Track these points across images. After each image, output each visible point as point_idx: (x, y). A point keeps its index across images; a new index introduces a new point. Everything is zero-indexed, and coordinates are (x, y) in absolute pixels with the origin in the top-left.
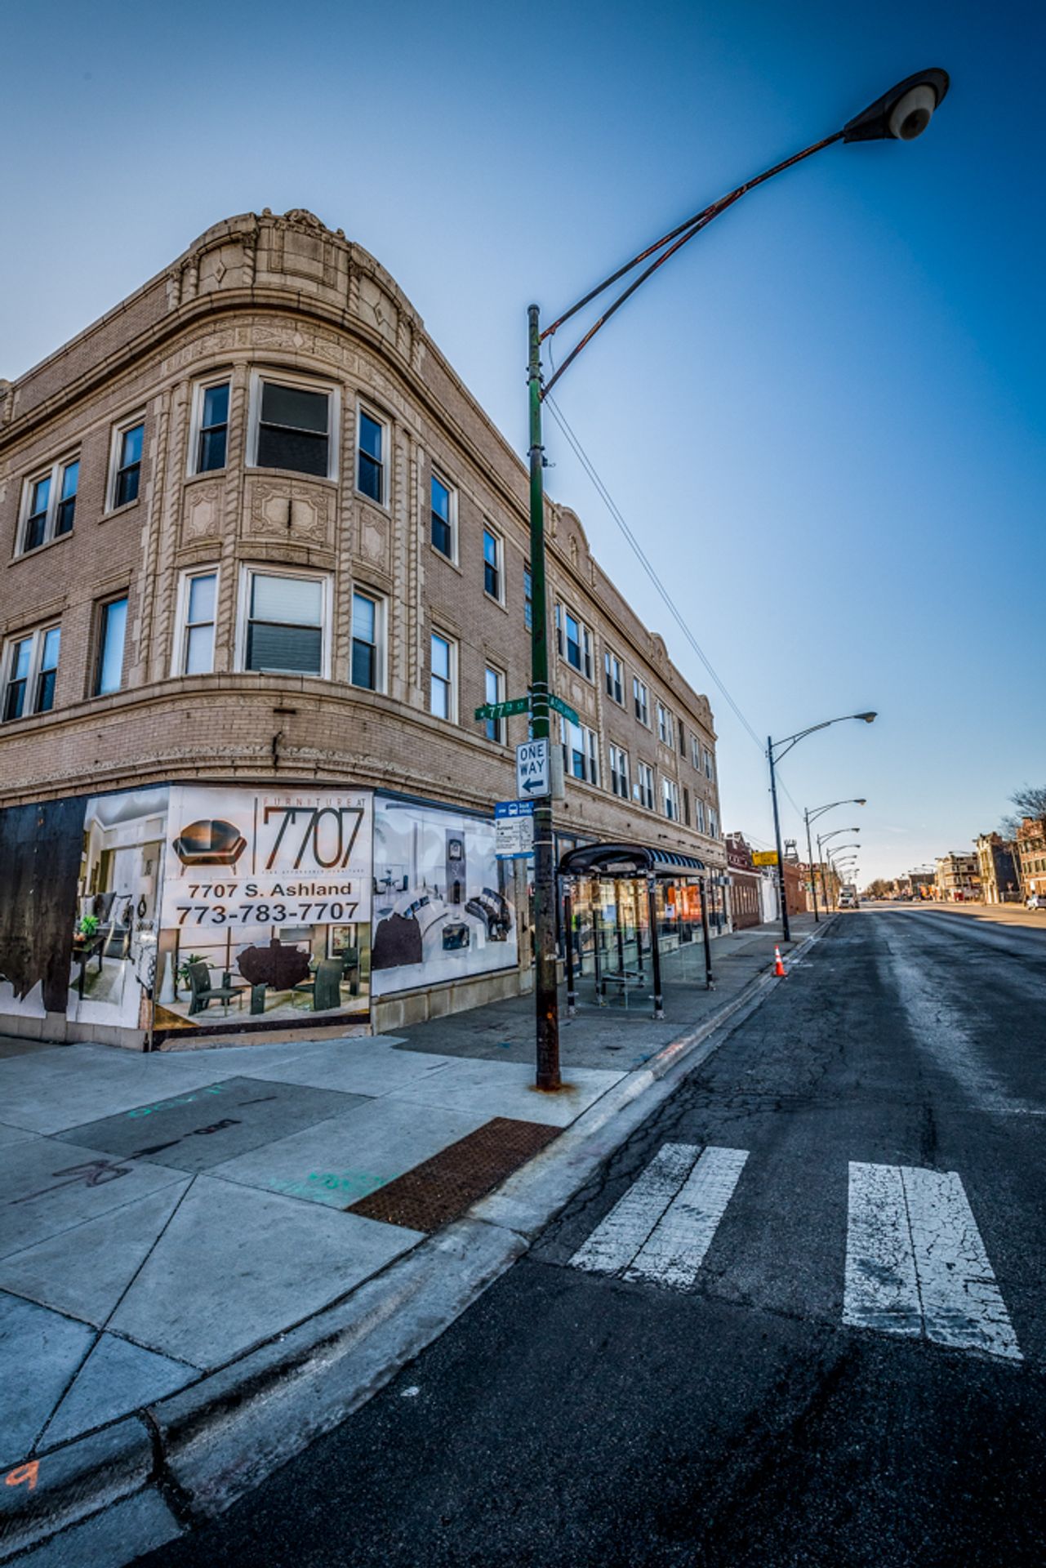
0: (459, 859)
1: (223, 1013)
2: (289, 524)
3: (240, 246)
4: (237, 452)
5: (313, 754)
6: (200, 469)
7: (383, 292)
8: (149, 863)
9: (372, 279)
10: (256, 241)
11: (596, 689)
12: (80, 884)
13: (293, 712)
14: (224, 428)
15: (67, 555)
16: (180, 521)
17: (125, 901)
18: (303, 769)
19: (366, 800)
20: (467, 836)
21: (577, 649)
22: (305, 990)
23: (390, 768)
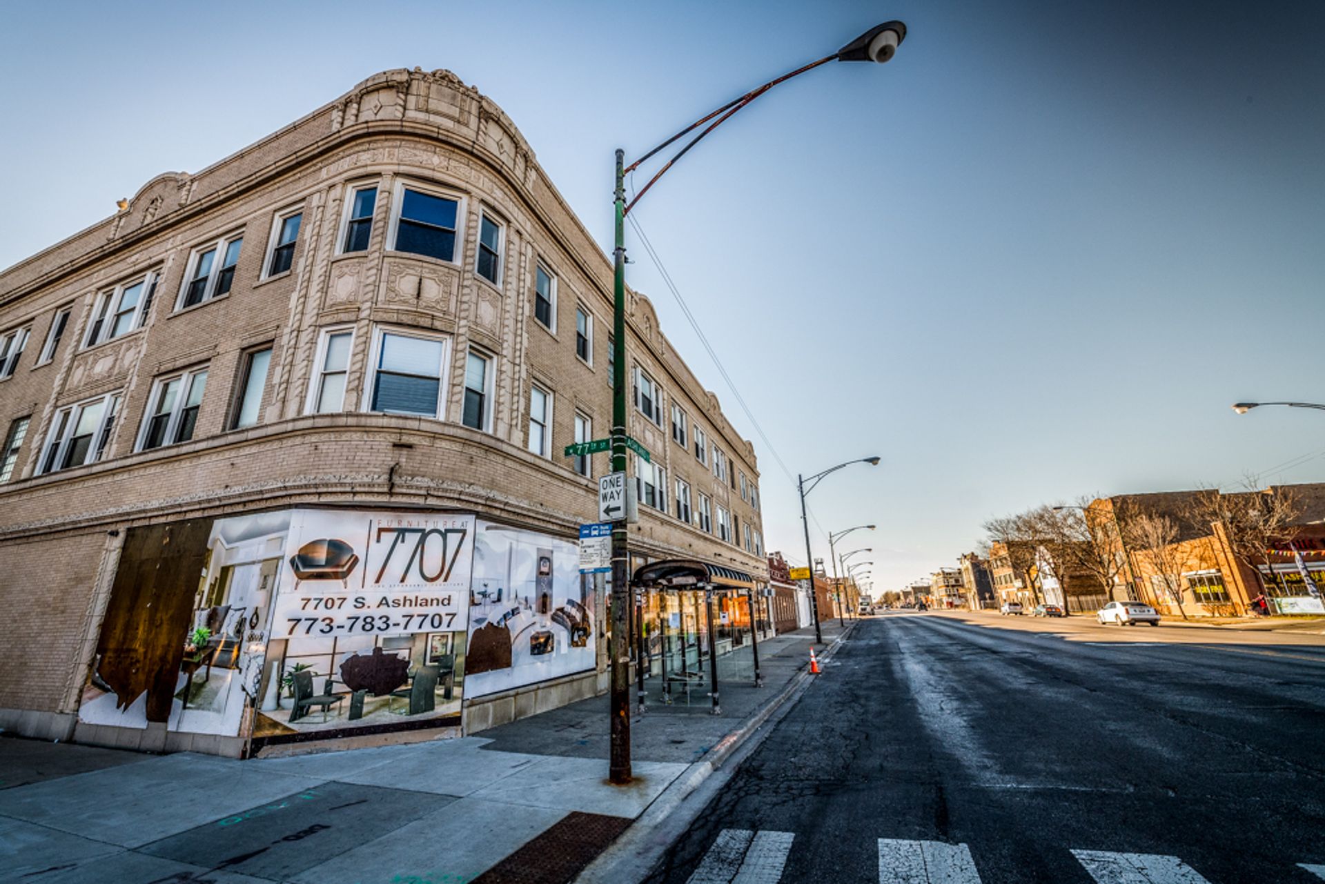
0: (548, 574)
1: (322, 719)
2: (419, 295)
3: (394, 90)
4: (379, 239)
5: (426, 482)
6: (347, 250)
7: (505, 131)
8: (265, 577)
9: (497, 122)
10: (407, 88)
11: (664, 434)
12: (197, 598)
13: (410, 446)
14: (371, 219)
15: (222, 312)
16: (325, 290)
17: (239, 613)
18: (415, 495)
19: (468, 522)
20: (555, 554)
21: (650, 402)
22: (402, 695)
23: (491, 495)
